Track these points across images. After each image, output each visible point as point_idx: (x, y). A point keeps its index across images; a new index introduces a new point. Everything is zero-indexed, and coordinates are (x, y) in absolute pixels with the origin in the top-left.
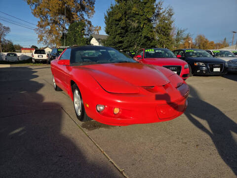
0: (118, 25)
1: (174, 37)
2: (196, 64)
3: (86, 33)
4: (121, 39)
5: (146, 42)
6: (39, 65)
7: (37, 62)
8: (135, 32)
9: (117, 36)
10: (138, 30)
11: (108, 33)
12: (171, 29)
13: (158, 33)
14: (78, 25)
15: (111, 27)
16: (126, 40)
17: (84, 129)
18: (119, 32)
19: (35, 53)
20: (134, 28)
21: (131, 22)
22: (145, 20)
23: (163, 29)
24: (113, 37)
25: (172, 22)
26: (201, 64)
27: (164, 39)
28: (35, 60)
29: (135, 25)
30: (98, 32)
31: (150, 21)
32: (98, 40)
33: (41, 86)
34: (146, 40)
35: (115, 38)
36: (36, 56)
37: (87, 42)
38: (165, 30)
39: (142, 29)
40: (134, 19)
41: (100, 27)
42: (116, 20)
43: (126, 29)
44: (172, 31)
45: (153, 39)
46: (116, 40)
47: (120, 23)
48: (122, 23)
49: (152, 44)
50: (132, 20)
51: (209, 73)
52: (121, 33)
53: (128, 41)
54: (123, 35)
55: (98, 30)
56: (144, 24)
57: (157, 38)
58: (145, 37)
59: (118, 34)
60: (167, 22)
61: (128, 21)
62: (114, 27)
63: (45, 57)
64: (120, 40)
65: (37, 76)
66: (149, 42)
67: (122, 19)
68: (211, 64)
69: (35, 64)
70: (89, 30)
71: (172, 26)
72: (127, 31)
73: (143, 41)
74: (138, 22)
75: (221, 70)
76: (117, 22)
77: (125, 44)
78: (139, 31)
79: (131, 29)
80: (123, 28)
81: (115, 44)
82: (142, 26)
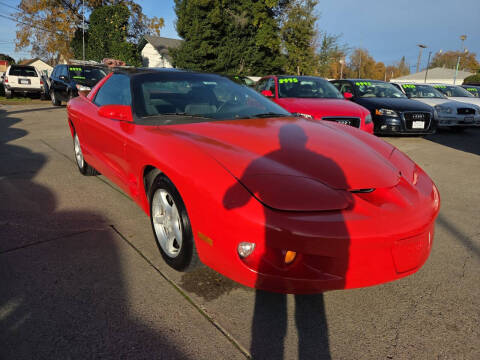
0: (204, 17)
1: (318, 51)
2: (380, 112)
3: (131, 31)
4: (211, 51)
5: (263, 58)
6: (22, 104)
7: (17, 93)
8: (241, 36)
9: (204, 42)
10: (248, 32)
11: (182, 34)
12: (311, 34)
13: (287, 40)
14: (111, 12)
15: (190, 23)
16: (222, 51)
17: (192, 296)
18: (207, 33)
19: (11, 74)
20: (240, 27)
21: (232, 13)
22: (262, 11)
23: (297, 34)
24: (194, 44)
25: (315, 19)
26: (389, 112)
27: (298, 55)
28: (13, 90)
29: (241, 20)
30: (158, 32)
31: (271, 14)
32: (159, 49)
33: (40, 161)
34: (263, 53)
35: (197, 47)
36: (13, 81)
37: (134, 52)
38: (300, 36)
39: (255, 30)
40: (239, 8)
41: (162, 20)
42: (201, 8)
43: (221, 28)
44: (314, 37)
45: (277, 52)
46: (202, 52)
47: (209, 14)
48: (214, 15)
49: (275, 64)
50: (236, 10)
51: (405, 131)
52: (212, 38)
53: (227, 55)
54: (215, 41)
55: (157, 27)
56: (260, 19)
57: (283, 51)
58: (262, 49)
59: (206, 39)
60: (304, 18)
61: (227, 10)
62: (196, 21)
63: (36, 83)
64: (209, 52)
65: (23, 133)
66: (269, 59)
67: (213, 7)
68: (409, 113)
69: (11, 101)
70: (138, 25)
71: (315, 27)
72: (223, 34)
73: (257, 56)
74: (248, 15)
75: (426, 125)
76: (203, 13)
77: (220, 62)
78: (249, 35)
79: (232, 30)
80: (215, 27)
81: (199, 59)
82: (255, 24)
